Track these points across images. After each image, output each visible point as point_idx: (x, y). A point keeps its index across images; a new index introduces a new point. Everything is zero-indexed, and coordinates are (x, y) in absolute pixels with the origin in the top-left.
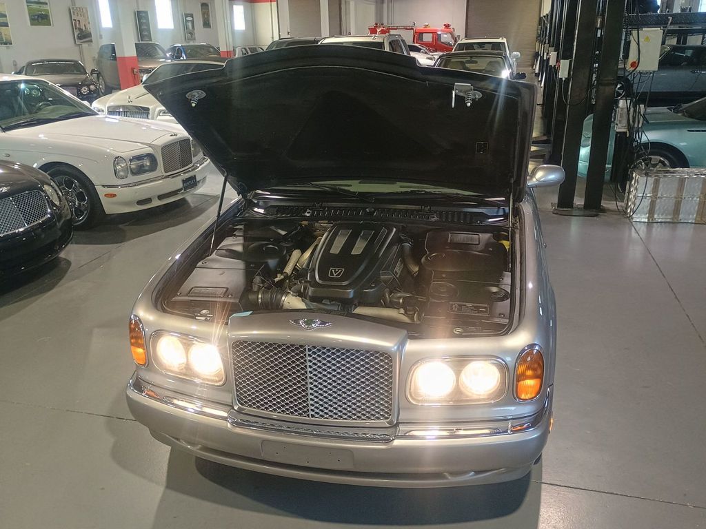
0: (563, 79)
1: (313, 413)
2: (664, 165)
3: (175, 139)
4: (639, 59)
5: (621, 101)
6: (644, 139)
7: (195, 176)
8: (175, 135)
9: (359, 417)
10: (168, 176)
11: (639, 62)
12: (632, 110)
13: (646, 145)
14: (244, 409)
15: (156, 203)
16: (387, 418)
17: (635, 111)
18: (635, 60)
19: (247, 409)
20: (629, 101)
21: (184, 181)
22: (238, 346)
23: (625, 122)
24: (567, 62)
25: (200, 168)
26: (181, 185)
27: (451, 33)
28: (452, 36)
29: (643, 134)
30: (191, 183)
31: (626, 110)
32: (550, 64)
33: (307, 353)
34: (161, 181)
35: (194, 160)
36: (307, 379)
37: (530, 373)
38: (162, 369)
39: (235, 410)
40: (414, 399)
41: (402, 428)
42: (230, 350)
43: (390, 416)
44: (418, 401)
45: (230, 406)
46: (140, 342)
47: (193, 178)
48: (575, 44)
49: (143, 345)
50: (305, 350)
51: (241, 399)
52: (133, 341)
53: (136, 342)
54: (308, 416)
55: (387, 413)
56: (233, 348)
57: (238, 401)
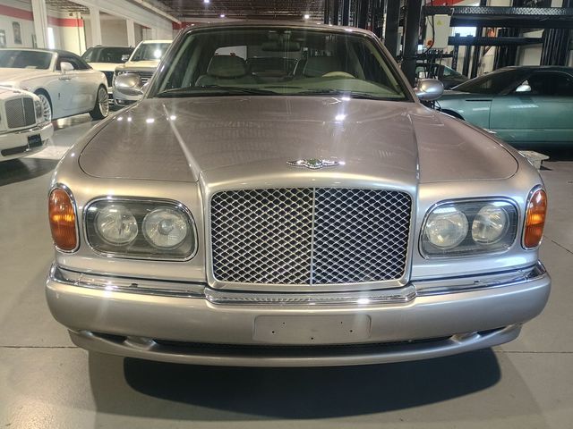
1: (314, 278)
3: (19, 96)
4: (434, 39)
7: (40, 136)
8: (18, 92)
9: (356, 279)
10: (13, 132)
14: (224, 284)
16: (399, 276)
18: (431, 40)
19: (226, 284)
21: (29, 139)
22: (219, 200)
25: (43, 128)
26: (26, 142)
30: (36, 141)
33: (314, 199)
36: (311, 226)
37: (536, 218)
38: (100, 250)
39: (210, 288)
40: (426, 252)
41: (416, 286)
42: (208, 207)
43: (402, 273)
44: (430, 254)
45: (203, 283)
46: (69, 218)
47: (38, 137)
48: (384, 25)
49: (73, 223)
50: (311, 195)
51: (220, 272)
52: (57, 218)
53: (62, 220)
54: (308, 282)
55: (399, 270)
56: (213, 203)
57: (216, 275)
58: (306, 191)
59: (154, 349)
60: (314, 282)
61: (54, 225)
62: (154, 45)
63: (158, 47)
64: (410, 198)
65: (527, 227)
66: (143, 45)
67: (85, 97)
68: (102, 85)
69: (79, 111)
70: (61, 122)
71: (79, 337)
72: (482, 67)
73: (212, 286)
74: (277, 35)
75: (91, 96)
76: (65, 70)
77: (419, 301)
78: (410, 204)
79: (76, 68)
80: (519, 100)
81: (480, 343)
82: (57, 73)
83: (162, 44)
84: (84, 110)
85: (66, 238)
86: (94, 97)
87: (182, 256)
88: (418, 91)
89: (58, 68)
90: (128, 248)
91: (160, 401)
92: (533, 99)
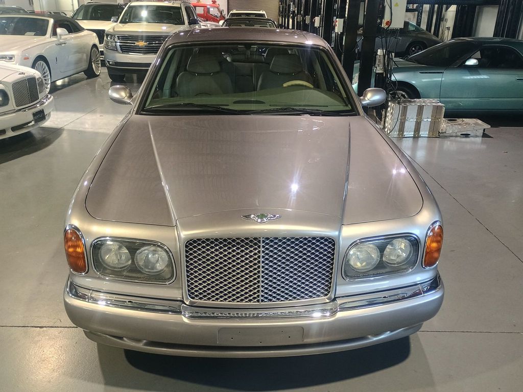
0: (339, 33)
1: (262, 298)
2: (405, 97)
3: (24, 77)
4: (391, 19)
5: (379, 50)
6: (393, 78)
7: (43, 110)
8: (23, 73)
9: (295, 298)
10: (20, 110)
11: (391, 22)
12: (386, 56)
13: (394, 83)
14: (196, 302)
15: (10, 134)
16: (326, 295)
17: (388, 57)
18: (389, 20)
19: (197, 300)
20: (384, 50)
21: (34, 115)
22: (191, 244)
23: (381, 66)
24: (342, 20)
25: (46, 104)
26: (31, 118)
27: (218, 8)
28: (219, 10)
29: (392, 75)
30: (40, 116)
31: (382, 57)
32: (315, 26)
33: (262, 244)
34: (14, 114)
35: (40, 96)
36: (259, 268)
37: (434, 245)
38: (104, 274)
39: (186, 304)
40: (347, 276)
41: (339, 301)
42: (183, 249)
43: (329, 292)
44: (351, 277)
45: (180, 301)
46: (79, 250)
47: (42, 112)
48: (347, 7)
49: (83, 253)
50: (259, 242)
51: (193, 293)
52: (71, 250)
53: (75, 251)
54: (258, 301)
55: (327, 290)
56: (186, 246)
57: (190, 295)
58: (255, 239)
59: (146, 344)
60: (262, 301)
61: (69, 255)
62: (141, 7)
63: (144, 8)
64: (334, 241)
65: (427, 253)
66: (130, 7)
67: (79, 55)
68: (95, 46)
69: (74, 72)
70: (59, 83)
71: (91, 334)
72: (444, 22)
73: (187, 303)
74: (245, 49)
75: (85, 55)
76: (60, 35)
77: (340, 315)
78: (334, 245)
79: (70, 31)
80: (468, 72)
81: (390, 336)
82: (54, 39)
83: (147, 6)
84: (79, 69)
85: (78, 263)
86: (87, 56)
87: (165, 280)
88: (364, 99)
89: (54, 33)
90: (125, 273)
91: (152, 375)
92: (480, 71)
